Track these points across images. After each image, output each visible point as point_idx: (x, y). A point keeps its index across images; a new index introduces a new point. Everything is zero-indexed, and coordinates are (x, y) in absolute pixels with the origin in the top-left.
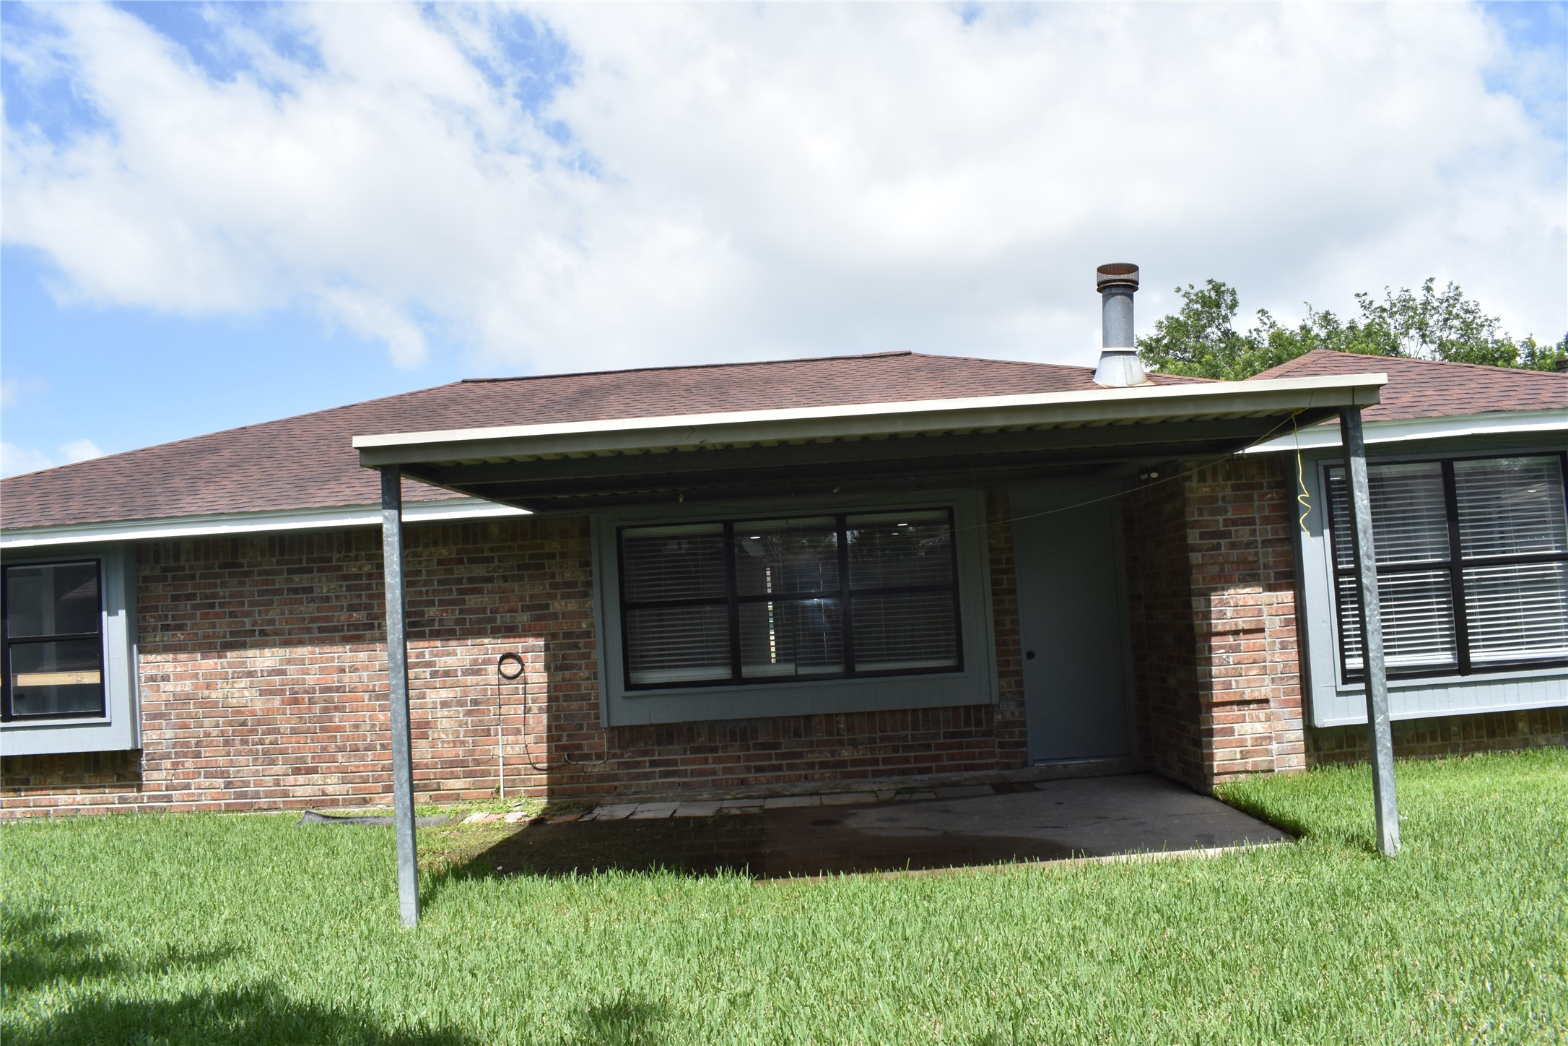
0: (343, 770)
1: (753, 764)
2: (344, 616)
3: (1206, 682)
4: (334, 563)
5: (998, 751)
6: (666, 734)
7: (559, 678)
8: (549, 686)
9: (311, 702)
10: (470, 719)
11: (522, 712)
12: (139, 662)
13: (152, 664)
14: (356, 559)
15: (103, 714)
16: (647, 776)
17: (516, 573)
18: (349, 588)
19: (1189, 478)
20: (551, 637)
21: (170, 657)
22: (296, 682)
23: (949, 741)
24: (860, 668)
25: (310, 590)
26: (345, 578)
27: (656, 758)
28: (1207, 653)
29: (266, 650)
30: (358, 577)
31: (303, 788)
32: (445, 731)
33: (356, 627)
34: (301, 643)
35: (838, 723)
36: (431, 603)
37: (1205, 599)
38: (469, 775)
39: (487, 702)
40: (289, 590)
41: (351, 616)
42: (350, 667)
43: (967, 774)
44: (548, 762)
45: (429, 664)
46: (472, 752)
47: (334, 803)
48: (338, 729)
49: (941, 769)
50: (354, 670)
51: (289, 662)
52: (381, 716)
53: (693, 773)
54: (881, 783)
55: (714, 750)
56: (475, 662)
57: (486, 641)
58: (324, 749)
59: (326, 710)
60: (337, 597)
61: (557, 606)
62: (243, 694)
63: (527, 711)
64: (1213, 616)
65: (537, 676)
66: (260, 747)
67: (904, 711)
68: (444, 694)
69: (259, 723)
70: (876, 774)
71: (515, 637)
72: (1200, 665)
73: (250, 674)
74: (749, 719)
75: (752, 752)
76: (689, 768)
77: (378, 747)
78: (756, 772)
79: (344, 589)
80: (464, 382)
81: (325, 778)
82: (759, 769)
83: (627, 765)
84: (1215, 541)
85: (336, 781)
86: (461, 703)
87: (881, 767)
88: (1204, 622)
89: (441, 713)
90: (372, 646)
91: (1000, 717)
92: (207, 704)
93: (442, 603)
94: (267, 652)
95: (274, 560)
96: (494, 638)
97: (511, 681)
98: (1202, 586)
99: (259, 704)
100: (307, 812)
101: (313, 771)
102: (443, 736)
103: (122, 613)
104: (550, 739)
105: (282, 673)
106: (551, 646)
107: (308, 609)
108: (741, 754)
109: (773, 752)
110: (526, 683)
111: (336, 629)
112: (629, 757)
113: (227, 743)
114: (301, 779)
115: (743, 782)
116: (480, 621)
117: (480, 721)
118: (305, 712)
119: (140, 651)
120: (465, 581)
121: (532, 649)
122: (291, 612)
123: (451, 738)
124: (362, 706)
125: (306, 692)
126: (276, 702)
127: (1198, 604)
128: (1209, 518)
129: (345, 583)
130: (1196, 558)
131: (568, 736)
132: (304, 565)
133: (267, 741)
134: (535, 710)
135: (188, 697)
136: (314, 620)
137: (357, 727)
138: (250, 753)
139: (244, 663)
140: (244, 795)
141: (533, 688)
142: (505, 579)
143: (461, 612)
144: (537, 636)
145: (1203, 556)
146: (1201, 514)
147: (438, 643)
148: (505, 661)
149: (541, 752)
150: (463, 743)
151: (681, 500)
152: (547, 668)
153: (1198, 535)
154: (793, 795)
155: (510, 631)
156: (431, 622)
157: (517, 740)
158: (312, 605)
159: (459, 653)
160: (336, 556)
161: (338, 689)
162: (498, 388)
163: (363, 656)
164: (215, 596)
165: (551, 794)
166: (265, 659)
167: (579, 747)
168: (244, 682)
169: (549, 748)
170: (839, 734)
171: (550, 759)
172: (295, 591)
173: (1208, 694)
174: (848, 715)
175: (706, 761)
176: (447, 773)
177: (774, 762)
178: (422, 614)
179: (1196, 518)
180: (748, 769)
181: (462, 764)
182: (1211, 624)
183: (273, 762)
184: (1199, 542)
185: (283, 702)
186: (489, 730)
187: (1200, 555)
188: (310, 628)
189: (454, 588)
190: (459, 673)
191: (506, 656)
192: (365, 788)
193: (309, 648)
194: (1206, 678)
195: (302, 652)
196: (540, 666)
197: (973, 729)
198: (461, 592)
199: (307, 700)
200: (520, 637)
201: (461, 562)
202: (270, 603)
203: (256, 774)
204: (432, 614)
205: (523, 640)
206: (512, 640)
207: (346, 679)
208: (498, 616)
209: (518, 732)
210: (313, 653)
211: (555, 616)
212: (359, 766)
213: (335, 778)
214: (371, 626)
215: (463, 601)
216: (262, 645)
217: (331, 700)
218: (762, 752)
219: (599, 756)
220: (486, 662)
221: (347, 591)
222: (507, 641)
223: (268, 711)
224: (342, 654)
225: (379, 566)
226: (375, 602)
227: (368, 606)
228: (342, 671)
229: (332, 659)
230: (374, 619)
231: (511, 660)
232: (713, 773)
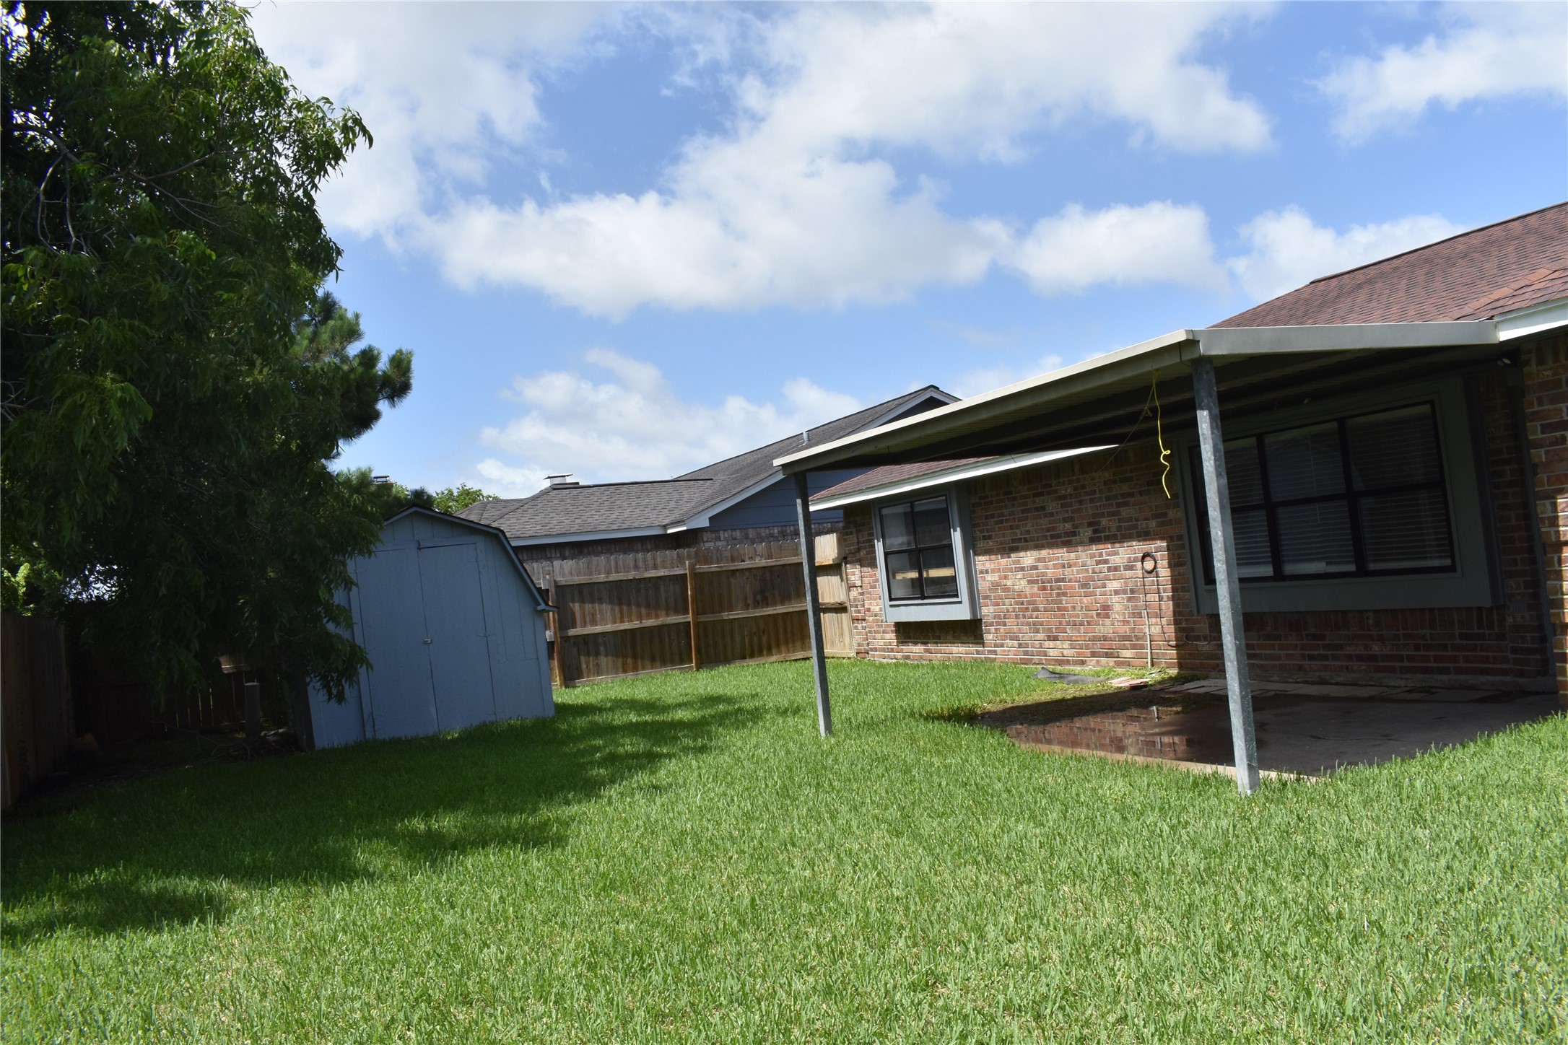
0: (1070, 639)
1: (1307, 652)
2: (1061, 526)
3: (1557, 599)
4: (1053, 488)
5: (1511, 656)
7: (1176, 573)
8: (1172, 579)
9: (1051, 589)
10: (1130, 604)
11: (1157, 600)
12: (975, 561)
13: (982, 562)
14: (1063, 484)
15: (957, 596)
17: (1146, 488)
18: (1063, 506)
19: (1527, 363)
20: (1169, 539)
21: (987, 557)
22: (1043, 575)
23: (1465, 642)
24: (1372, 567)
25: (1043, 508)
26: (1060, 498)
28: (1556, 565)
30: (1065, 497)
31: (1055, 650)
32: (1118, 613)
33: (1068, 534)
35: (1368, 618)
36: (1102, 515)
37: (1551, 503)
38: (1134, 647)
39: (1138, 591)
40: (1035, 508)
41: (1065, 527)
42: (1068, 564)
43: (1484, 679)
44: (1176, 641)
45: (1106, 562)
46: (1133, 630)
47: (1068, 662)
48: (1065, 609)
49: (1459, 671)
50: (1070, 566)
51: (1039, 560)
52: (1085, 599)
53: (1268, 657)
54: (1407, 679)
55: (1278, 638)
56: (1129, 560)
57: (1134, 543)
58: (1061, 623)
59: (1058, 595)
60: (1057, 512)
61: (1172, 514)
62: (1018, 582)
63: (1161, 599)
64: (1561, 523)
65: (1164, 572)
66: (1031, 620)
67: (1423, 610)
68: (1115, 585)
69: (1029, 603)
70: (1404, 670)
71: (1149, 540)
72: (1548, 580)
73: (1022, 569)
74: (1300, 612)
75: (1305, 642)
76: (1263, 652)
77: (1086, 623)
78: (1309, 660)
79: (1060, 506)
81: (1063, 644)
82: (1312, 658)
84: (1558, 434)
86: (1125, 592)
87: (1406, 664)
88: (1552, 530)
89: (1115, 598)
91: (1511, 620)
92: (1006, 589)
93: (1110, 514)
94: (1029, 553)
95: (1026, 488)
96: (1138, 541)
97: (1150, 575)
98: (1547, 488)
99: (1028, 591)
101: (1056, 639)
102: (1117, 617)
103: (958, 529)
104: (1176, 622)
105: (1035, 568)
106: (1171, 547)
107: (1044, 522)
108: (1298, 642)
109: (1320, 642)
110: (1157, 577)
111: (1058, 536)
113: (1017, 617)
114: (1052, 644)
115: (1301, 668)
116: (1130, 528)
117: (1136, 606)
118: (1049, 596)
119: (976, 554)
120: (1119, 496)
121: (1158, 547)
122: (1037, 525)
123: (1121, 618)
124: (1075, 593)
125: (1048, 582)
126: (1036, 588)
127: (1543, 508)
128: (1551, 407)
129: (1060, 502)
130: (1540, 455)
131: (1185, 620)
133: (1034, 616)
134: (1165, 599)
135: (998, 584)
136: (1048, 530)
137: (1074, 607)
138: (1028, 624)
139: (1019, 561)
140: (1026, 653)
141: (1163, 581)
142: (1141, 493)
143: (1119, 521)
144: (1162, 539)
145: (1547, 452)
146: (1540, 404)
147: (1109, 546)
148: (1146, 559)
149: (1171, 631)
150: (1128, 622)
152: (1170, 565)
153: (1539, 428)
154: (1337, 684)
155: (1145, 536)
156: (1104, 530)
157: (1156, 622)
158: (1046, 519)
159: (1120, 553)
160: (1054, 483)
161: (1063, 580)
163: (1073, 555)
164: (1002, 515)
165: (1180, 666)
166: (1028, 558)
167: (1192, 629)
168: (1020, 575)
169: (1176, 629)
170: (1369, 630)
171: (1177, 639)
172: (1037, 509)
173: (1558, 614)
174: (1375, 611)
175: (1274, 647)
176: (1122, 645)
177: (1322, 652)
178: (1098, 523)
179: (1536, 409)
180: (1303, 657)
181: (1129, 638)
182: (1559, 531)
183: (1038, 632)
184: (1541, 436)
185: (1039, 589)
186: (1141, 613)
187: (1542, 451)
188: (1046, 536)
189: (1114, 502)
190: (1122, 569)
191: (1146, 556)
192: (1082, 653)
193: (1047, 550)
194: (1557, 594)
195: (1044, 553)
196: (1165, 563)
197: (1487, 632)
198: (1119, 505)
199: (1049, 587)
200: (1152, 539)
201: (1115, 482)
202: (1026, 519)
203: (1031, 639)
204: (1104, 523)
205: (1155, 542)
206: (1148, 543)
207: (1066, 573)
208: (1139, 523)
209: (1157, 616)
210: (1049, 554)
211: (1171, 522)
212: (1077, 637)
213: (1066, 645)
214: (1074, 534)
215: (1118, 513)
216: (1026, 549)
217: (1059, 588)
218: (1313, 642)
219: (1205, 638)
220: (1136, 558)
221: (1062, 507)
222: (1145, 543)
223: (1032, 595)
224: (1063, 554)
225: (1075, 489)
226: (1075, 515)
227: (1072, 519)
228: (1064, 567)
229: (1057, 559)
230: (1076, 528)
231: (1149, 558)
232: (1279, 658)
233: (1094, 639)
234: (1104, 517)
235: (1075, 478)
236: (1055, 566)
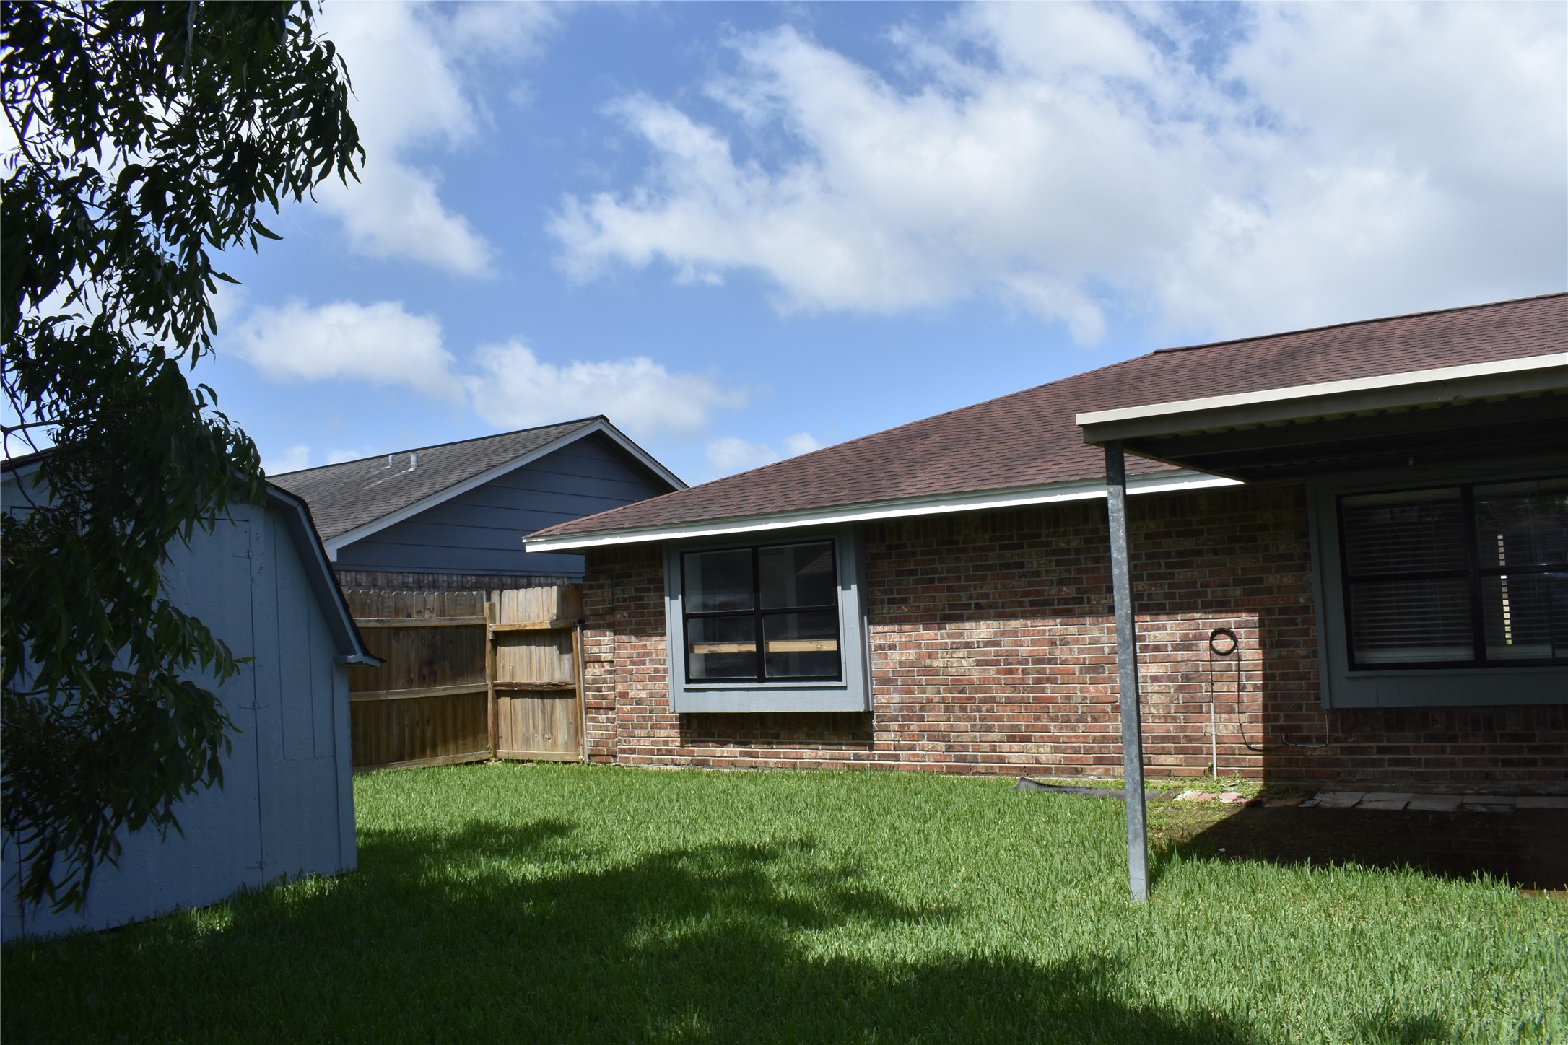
0: (1055, 740)
1: (1501, 757)
2: (1054, 590)
4: (1043, 539)
6: (1396, 719)
7: (1274, 656)
8: (1264, 664)
9: (1025, 672)
10: (1181, 695)
11: (1235, 690)
12: (869, 632)
13: (883, 634)
14: (1065, 534)
15: (840, 679)
16: (1374, 763)
17: (1226, 546)
18: (1058, 563)
20: (1265, 613)
21: (896, 627)
22: (1010, 653)
25: (1021, 565)
26: (1055, 553)
27: (1385, 744)
29: (982, 623)
30: (1067, 552)
31: (1018, 755)
32: (1155, 706)
33: (1066, 601)
34: (1013, 616)
36: (1139, 577)
38: (1180, 751)
39: (1199, 678)
40: (1001, 565)
41: (1061, 590)
42: (1061, 640)
44: (1264, 743)
46: (1183, 729)
47: (1047, 771)
48: (1051, 700)
50: (1067, 643)
51: (1003, 634)
52: (1092, 688)
53: (1428, 763)
55: (1453, 738)
56: (1185, 637)
57: (1197, 616)
58: (1037, 719)
59: (1038, 681)
60: (1047, 572)
61: (1271, 580)
62: (961, 663)
63: (1241, 688)
65: (1251, 653)
66: (977, 714)
68: (1156, 669)
69: (976, 691)
71: (1227, 612)
73: (968, 645)
74: (1495, 706)
75: (1498, 743)
76: (1423, 757)
77: (1089, 719)
78: (1503, 766)
79: (1054, 563)
80: (1157, 353)
81: (1039, 747)
82: (1506, 763)
83: (1352, 750)
85: (1049, 750)
86: (1172, 679)
89: (1154, 687)
90: (1081, 620)
92: (929, 672)
93: (1150, 577)
94: (983, 624)
95: (987, 537)
96: (1205, 613)
97: (1224, 658)
99: (976, 674)
100: (1022, 779)
101: (1027, 739)
102: (1154, 711)
103: (854, 587)
104: (1266, 719)
105: (997, 644)
106: (1266, 622)
107: (1019, 584)
108: (1485, 744)
109: (1524, 744)
110: (1239, 660)
111: (1046, 603)
112: (1354, 742)
113: (947, 709)
114: (1016, 746)
115: (1487, 776)
116: (1189, 596)
117: (1191, 697)
118: (1019, 682)
119: (870, 623)
120: (1173, 555)
121: (1246, 626)
122: (1004, 587)
123: (1162, 713)
124: (1073, 678)
125: (1019, 663)
126: (992, 671)
129: (1054, 558)
131: (1286, 716)
132: (1015, 541)
133: (984, 709)
134: (1250, 688)
135: (912, 665)
136: (1026, 594)
137: (1068, 699)
138: (969, 719)
139: (962, 634)
140: (963, 759)
141: (1247, 665)
142: (1215, 552)
143: (1170, 586)
144: (1250, 611)
147: (1148, 618)
148: (1217, 637)
149: (1256, 731)
150: (1174, 719)
151: (1411, 463)
152: (1262, 645)
154: (1550, 795)
155: (1221, 606)
156: (1140, 596)
157: (1231, 718)
158: (1023, 579)
159: (1168, 627)
160: (1044, 532)
161: (1050, 662)
162: (1193, 356)
163: (1073, 629)
164: (934, 571)
165: (1267, 776)
166: (981, 631)
167: (1298, 728)
168: (962, 652)
169: (1265, 728)
171: (1265, 740)
172: (1007, 566)
175: (1443, 750)
176: (1158, 748)
177: (1526, 756)
180: (1494, 762)
181: (1174, 740)
183: (990, 729)
185: (998, 672)
186: (1201, 706)
188: (1023, 602)
189: (1162, 562)
190: (1170, 648)
191: (1218, 632)
192: (1077, 759)
193: (1022, 621)
195: (1015, 624)
196: (1254, 642)
198: (1169, 566)
199: (1020, 671)
200: (1232, 612)
201: (1168, 535)
202: (984, 578)
203: (974, 739)
204: (1140, 588)
205: (1235, 615)
206: (1224, 615)
207: (1058, 652)
208: (1209, 590)
209: (1231, 710)
210: (1025, 626)
211: (1269, 590)
212: (1070, 737)
213: (1048, 747)
214: (1080, 601)
215: (1172, 575)
216: (978, 618)
217: (1043, 672)
218: (1511, 744)
219: (1320, 739)
220: (1196, 637)
221: (1057, 565)
222: (1218, 616)
223: (984, 681)
224: (1053, 627)
225: (1087, 541)
226: (1084, 577)
227: (1077, 581)
228: (1053, 643)
229: (1044, 632)
230: (1084, 593)
231: (1223, 636)
232: (1452, 764)
233: (1104, 740)
234: (1143, 580)
235: (1089, 527)
236: (1034, 643)
